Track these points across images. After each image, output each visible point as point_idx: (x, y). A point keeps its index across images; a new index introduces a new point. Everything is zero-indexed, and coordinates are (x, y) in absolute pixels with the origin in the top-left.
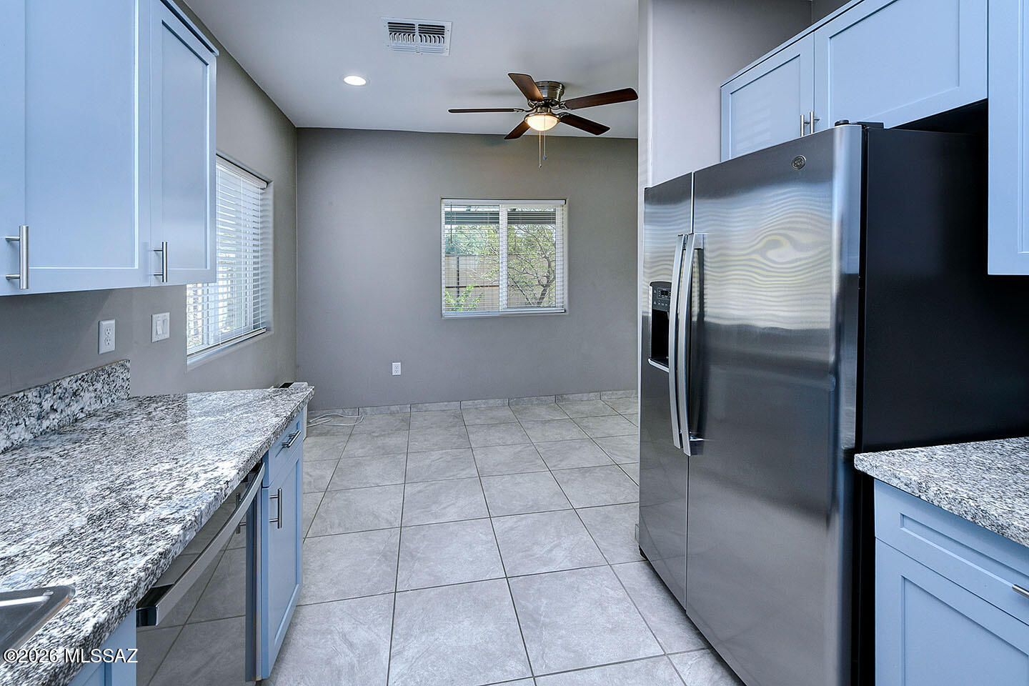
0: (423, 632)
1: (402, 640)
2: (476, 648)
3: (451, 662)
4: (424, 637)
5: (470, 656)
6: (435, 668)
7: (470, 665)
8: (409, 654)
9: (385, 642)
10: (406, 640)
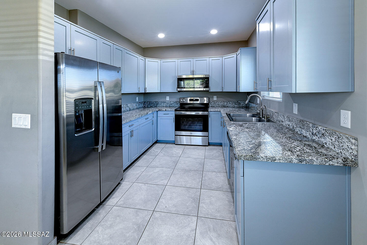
0: (182, 236)
1: (191, 235)
2: (165, 224)
3: (175, 222)
4: (182, 234)
5: (168, 222)
6: (181, 221)
7: (170, 219)
8: (189, 229)
9: (197, 236)
10: (189, 235)
